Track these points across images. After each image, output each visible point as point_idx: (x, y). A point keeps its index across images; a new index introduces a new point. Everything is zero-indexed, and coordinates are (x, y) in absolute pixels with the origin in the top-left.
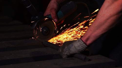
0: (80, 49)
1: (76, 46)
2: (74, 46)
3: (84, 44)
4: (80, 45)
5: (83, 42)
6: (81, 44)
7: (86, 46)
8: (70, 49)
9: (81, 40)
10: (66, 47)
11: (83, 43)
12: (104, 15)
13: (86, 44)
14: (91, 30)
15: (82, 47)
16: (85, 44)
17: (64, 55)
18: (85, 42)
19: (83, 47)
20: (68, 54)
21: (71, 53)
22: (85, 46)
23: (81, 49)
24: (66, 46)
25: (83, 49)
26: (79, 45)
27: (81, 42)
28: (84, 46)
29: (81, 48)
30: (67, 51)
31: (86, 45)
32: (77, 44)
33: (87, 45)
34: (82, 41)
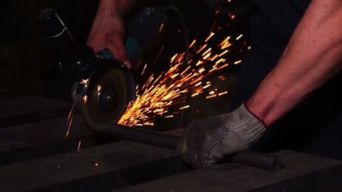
1: (237, 130)
2: (233, 132)
3: (259, 123)
4: (249, 126)
5: (257, 117)
6: (251, 123)
7: (265, 129)
8: (223, 141)
10: (209, 138)
11: (256, 120)
13: (263, 123)
14: (277, 85)
15: (253, 132)
16: (261, 124)
17: (209, 159)
18: (261, 118)
19: (256, 132)
20: (219, 156)
21: (226, 151)
22: (261, 130)
23: (252, 138)
25: (256, 137)
26: (245, 127)
27: (250, 119)
28: (259, 129)
29: (253, 135)
30: (215, 148)
31: (263, 126)
32: (238, 126)
33: (266, 126)
34: (253, 116)
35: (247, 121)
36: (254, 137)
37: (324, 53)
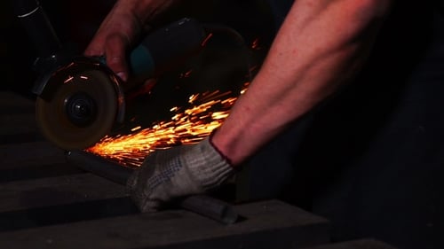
0: (206, 181)
1: (193, 166)
2: (187, 168)
3: (222, 160)
4: (209, 163)
5: (220, 153)
6: (212, 159)
7: (231, 169)
8: (172, 179)
9: (213, 145)
10: (157, 172)
11: (218, 156)
12: (294, 52)
13: (229, 161)
14: (248, 109)
15: (214, 171)
16: (224, 162)
17: (148, 199)
18: (225, 153)
19: (218, 171)
20: (164, 197)
21: (174, 192)
22: (225, 170)
23: (211, 179)
24: (158, 166)
25: (216, 179)
26: (204, 163)
27: (212, 153)
28: (223, 168)
29: (212, 175)
30: (160, 187)
31: (228, 166)
32: (195, 160)
33: (231, 166)
34: (214, 151)
35: (208, 156)
36: (214, 177)
37: (307, 67)
